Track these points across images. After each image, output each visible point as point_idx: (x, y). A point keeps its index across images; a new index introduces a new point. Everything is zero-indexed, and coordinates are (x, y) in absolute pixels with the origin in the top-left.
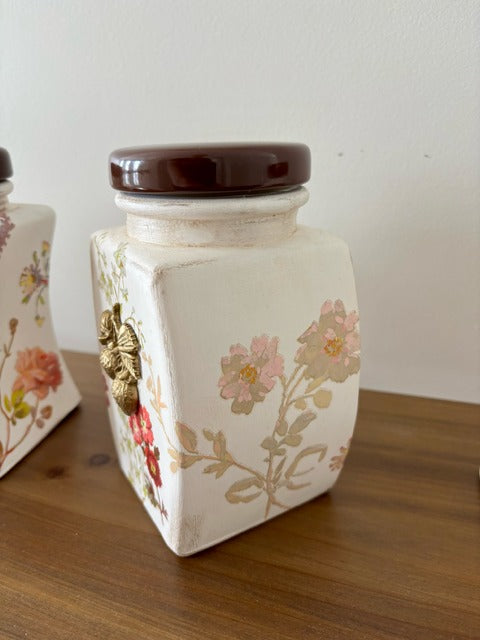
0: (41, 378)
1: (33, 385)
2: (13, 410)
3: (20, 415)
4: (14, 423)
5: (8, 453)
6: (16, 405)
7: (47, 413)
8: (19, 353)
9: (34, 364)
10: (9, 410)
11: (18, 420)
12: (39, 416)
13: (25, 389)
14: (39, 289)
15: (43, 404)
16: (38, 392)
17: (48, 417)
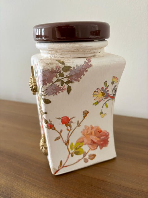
0: (95, 141)
1: (90, 142)
2: (74, 150)
3: (77, 153)
4: (72, 156)
5: (64, 167)
6: (76, 149)
7: (92, 157)
8: (86, 126)
9: (94, 133)
10: (72, 149)
11: (75, 155)
12: (87, 157)
13: (84, 143)
14: (106, 100)
15: (92, 152)
16: (91, 146)
17: (92, 159)
